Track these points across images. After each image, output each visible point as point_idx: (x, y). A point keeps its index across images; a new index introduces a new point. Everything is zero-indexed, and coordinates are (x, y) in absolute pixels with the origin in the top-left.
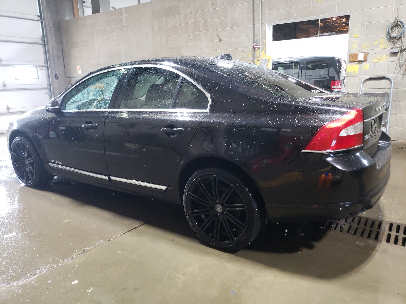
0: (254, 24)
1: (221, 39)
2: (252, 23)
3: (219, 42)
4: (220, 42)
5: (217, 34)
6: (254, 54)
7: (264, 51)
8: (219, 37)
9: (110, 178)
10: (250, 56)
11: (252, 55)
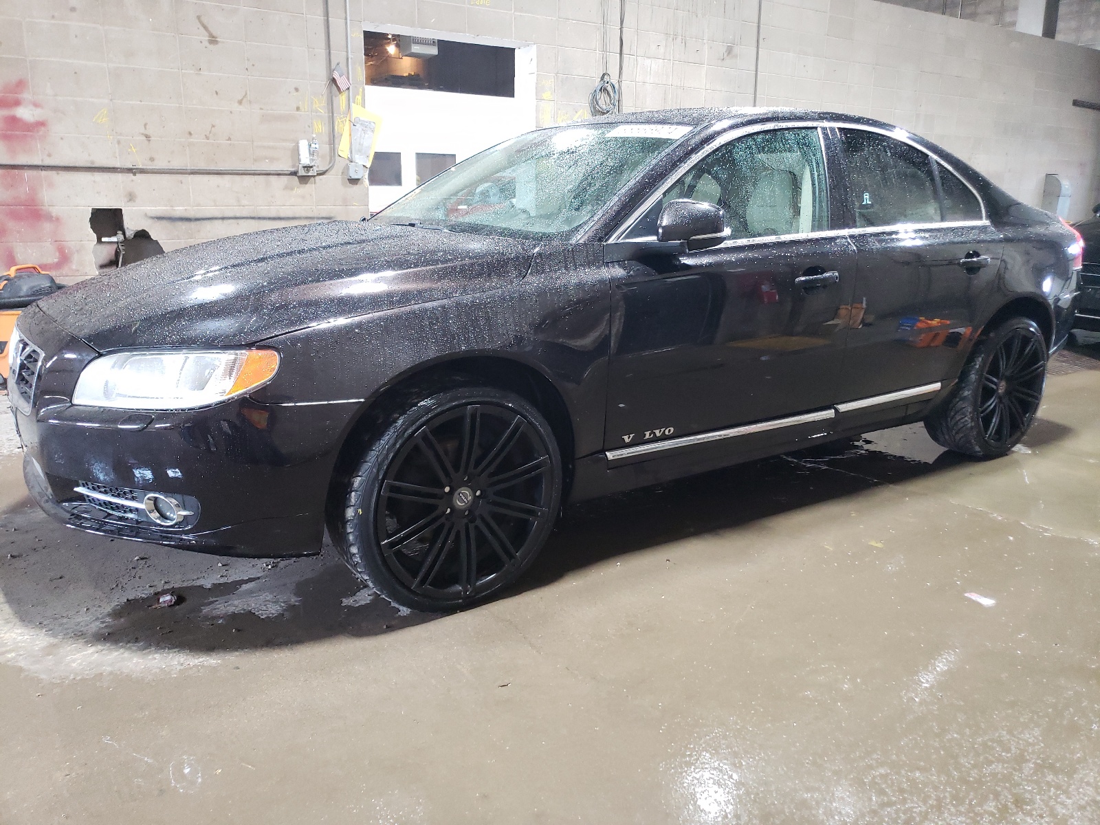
0: (327, 14)
1: (214, 34)
2: (320, 10)
3: (207, 44)
4: (211, 47)
5: (199, 18)
6: (331, 103)
7: (359, 97)
8: (205, 27)
9: (837, 410)
10: (320, 105)
11: (324, 103)
